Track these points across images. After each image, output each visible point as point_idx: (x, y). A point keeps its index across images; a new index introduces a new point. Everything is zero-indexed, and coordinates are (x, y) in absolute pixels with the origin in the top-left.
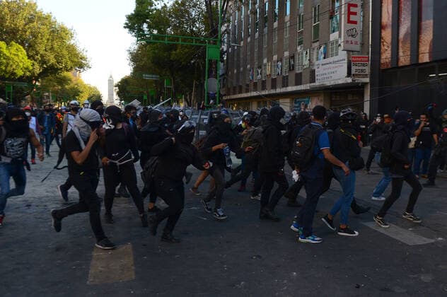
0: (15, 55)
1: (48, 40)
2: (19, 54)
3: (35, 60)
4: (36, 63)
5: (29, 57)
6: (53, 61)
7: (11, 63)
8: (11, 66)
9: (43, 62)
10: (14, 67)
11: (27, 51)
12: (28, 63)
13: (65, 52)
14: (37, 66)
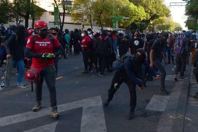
0: (140, 11)
1: (153, 3)
2: (142, 10)
3: (148, 13)
4: (148, 14)
5: (146, 12)
6: (155, 13)
7: (139, 15)
8: (139, 16)
9: (151, 13)
10: (140, 16)
11: (145, 10)
12: (145, 14)
13: (161, 8)
14: (149, 16)
